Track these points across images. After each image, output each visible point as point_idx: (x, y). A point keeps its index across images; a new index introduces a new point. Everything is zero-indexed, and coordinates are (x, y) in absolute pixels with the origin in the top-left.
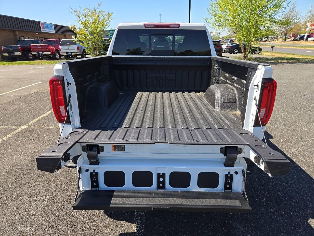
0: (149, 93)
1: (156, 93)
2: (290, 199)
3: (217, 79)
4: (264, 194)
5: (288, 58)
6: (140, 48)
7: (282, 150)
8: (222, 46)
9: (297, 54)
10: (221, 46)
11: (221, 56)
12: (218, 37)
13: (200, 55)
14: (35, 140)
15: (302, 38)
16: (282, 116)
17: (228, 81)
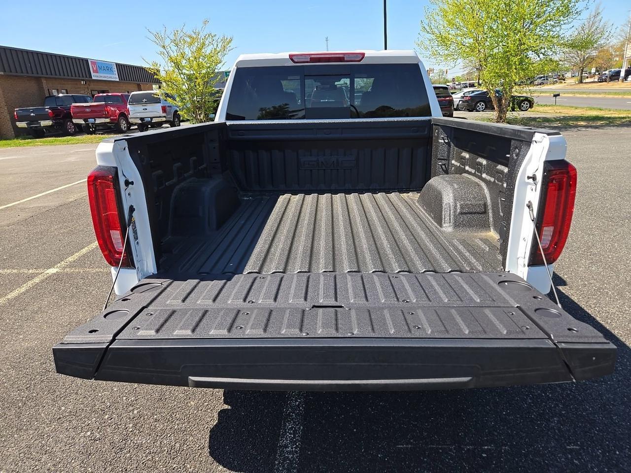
0: (304, 197)
1: (318, 196)
2: (612, 420)
3: (445, 164)
4: (554, 409)
5: (588, 117)
6: (286, 105)
7: (587, 311)
8: (453, 96)
9: (606, 109)
10: (451, 96)
11: (451, 116)
12: (444, 79)
13: (407, 116)
14: (72, 296)
15: (615, 76)
16: (583, 237)
17: (467, 168)
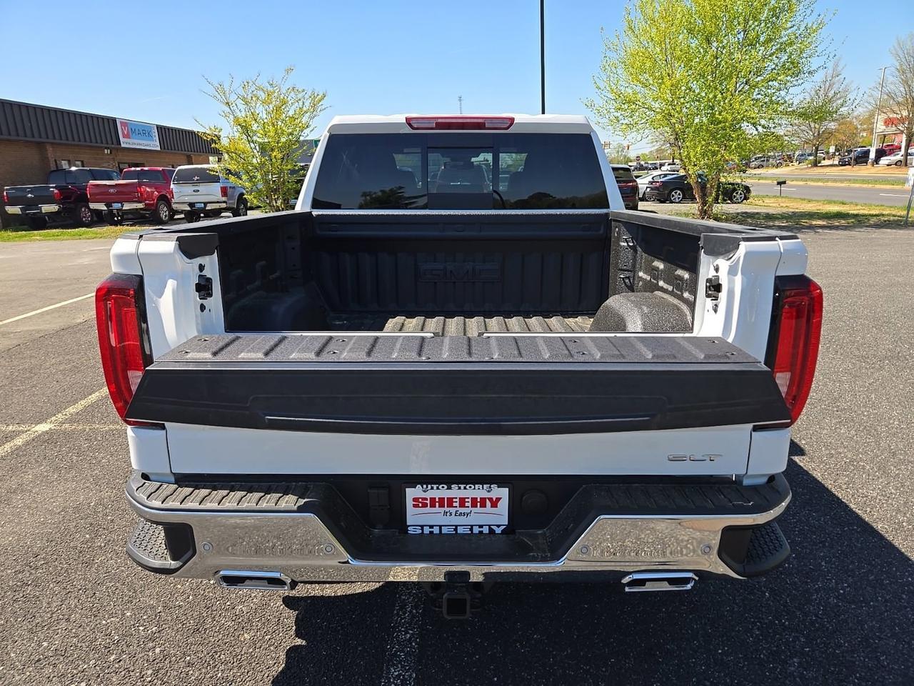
0: (424, 321)
1: (445, 321)
3: (628, 278)
4: (792, 644)
5: (826, 213)
6: (401, 188)
7: (836, 493)
8: (638, 180)
9: (852, 203)
10: (636, 181)
11: (635, 208)
12: (625, 156)
13: (574, 207)
14: (71, 468)
16: (825, 385)
17: (661, 283)
